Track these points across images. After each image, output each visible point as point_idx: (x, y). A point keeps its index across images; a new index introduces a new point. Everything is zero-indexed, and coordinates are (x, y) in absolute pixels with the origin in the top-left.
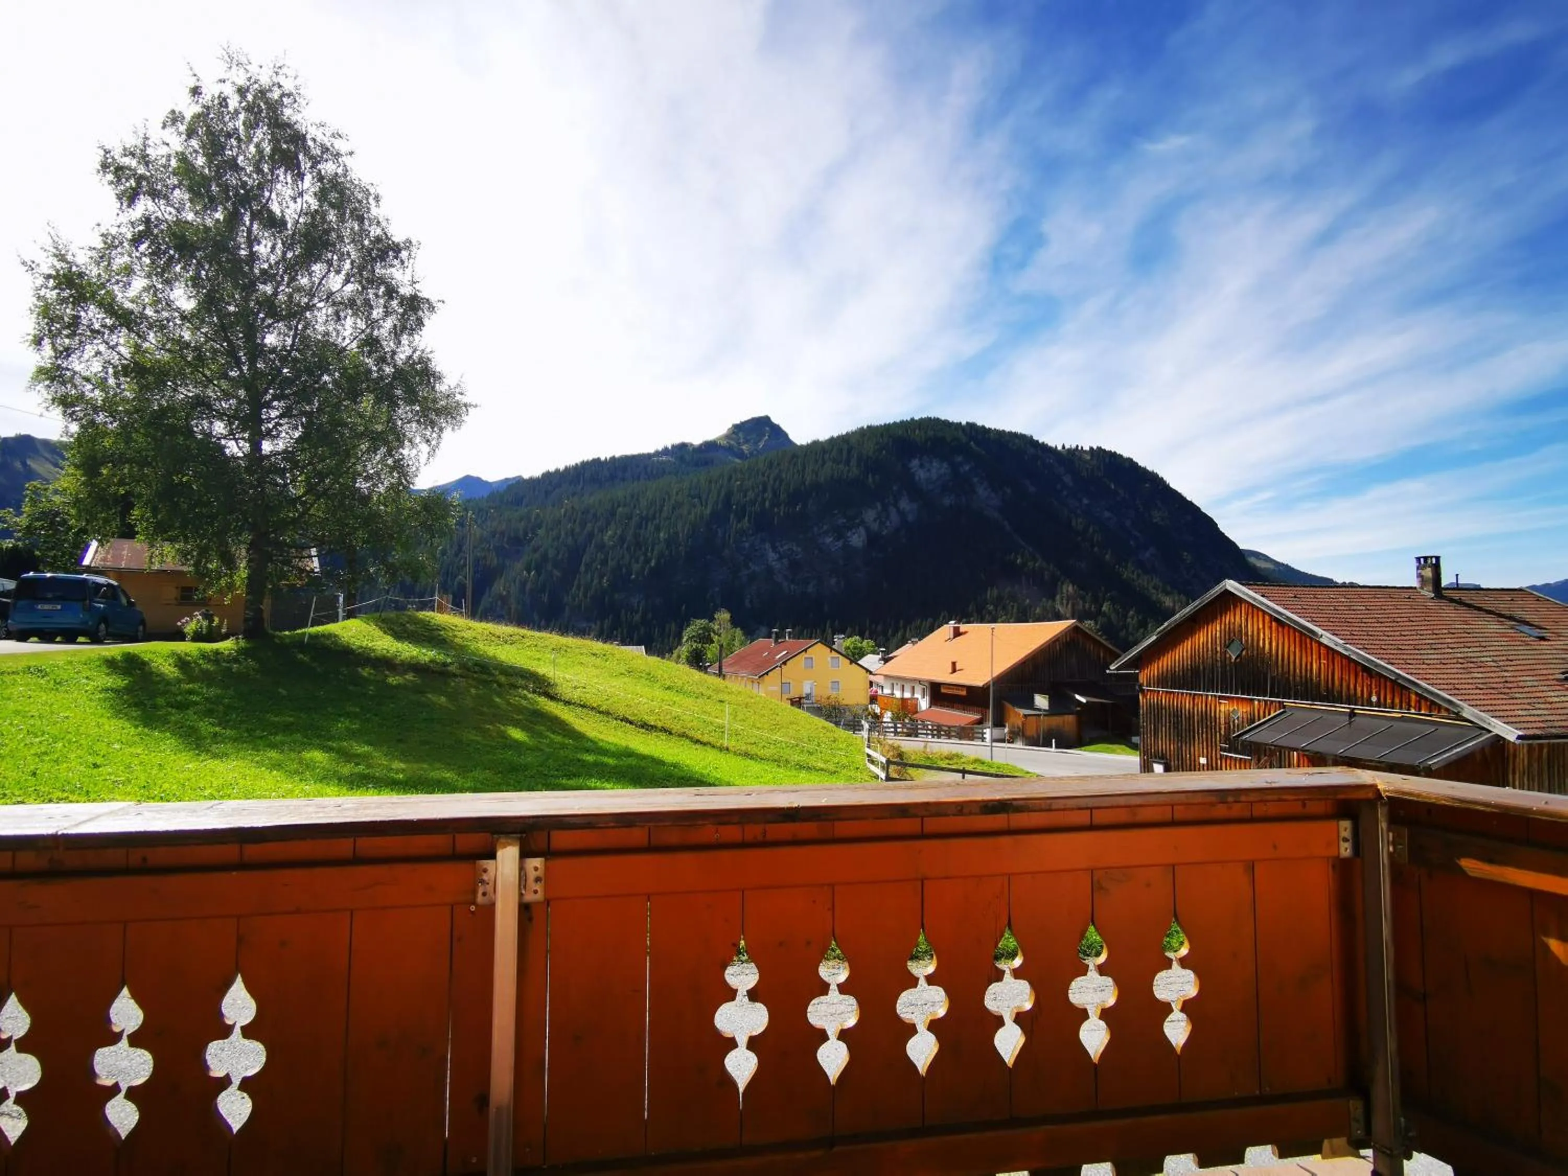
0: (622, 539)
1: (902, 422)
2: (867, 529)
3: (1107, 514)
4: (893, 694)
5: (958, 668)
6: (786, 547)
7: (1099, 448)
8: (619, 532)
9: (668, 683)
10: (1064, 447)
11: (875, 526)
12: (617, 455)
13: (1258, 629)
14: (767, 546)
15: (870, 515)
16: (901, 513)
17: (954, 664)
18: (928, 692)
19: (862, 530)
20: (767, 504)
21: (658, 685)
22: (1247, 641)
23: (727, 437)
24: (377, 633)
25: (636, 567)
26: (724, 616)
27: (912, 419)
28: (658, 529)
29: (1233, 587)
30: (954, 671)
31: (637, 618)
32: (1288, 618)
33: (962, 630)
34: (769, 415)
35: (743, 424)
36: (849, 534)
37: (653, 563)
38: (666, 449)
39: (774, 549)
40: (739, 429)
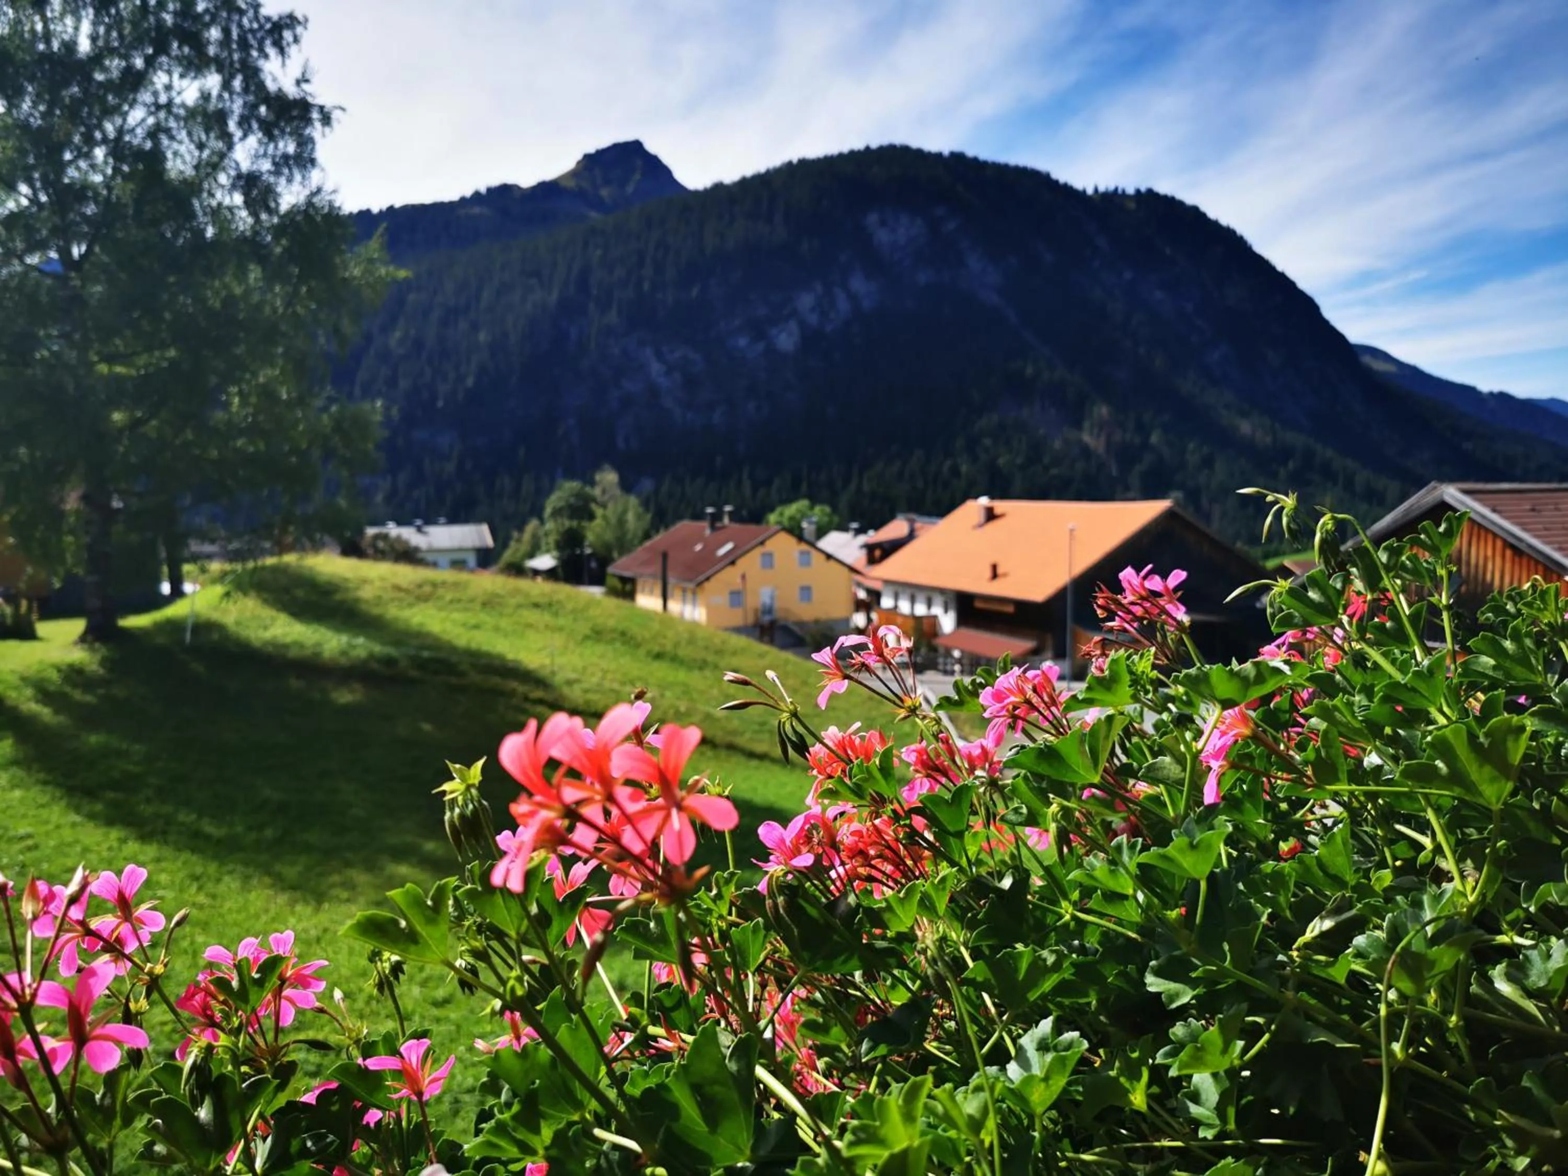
0: (418, 344)
1: (852, 153)
2: (802, 325)
3: (1159, 295)
4: (896, 607)
5: (1000, 571)
6: (677, 354)
7: (1150, 192)
8: (413, 332)
9: (656, 649)
10: (1096, 190)
11: (813, 319)
12: (398, 205)
13: (1486, 558)
14: (649, 352)
15: (806, 301)
16: (852, 297)
17: (994, 567)
18: (952, 604)
19: (793, 325)
20: (646, 286)
21: (642, 652)
22: (1468, 572)
23: (574, 174)
24: (267, 613)
25: (443, 389)
26: (609, 477)
27: (868, 148)
28: (475, 327)
29: (1453, 497)
30: (995, 576)
31: (450, 467)
32: (1531, 547)
33: (997, 511)
34: (642, 140)
35: (601, 153)
36: (774, 331)
37: (470, 382)
38: (477, 194)
39: (659, 356)
40: (591, 162)
